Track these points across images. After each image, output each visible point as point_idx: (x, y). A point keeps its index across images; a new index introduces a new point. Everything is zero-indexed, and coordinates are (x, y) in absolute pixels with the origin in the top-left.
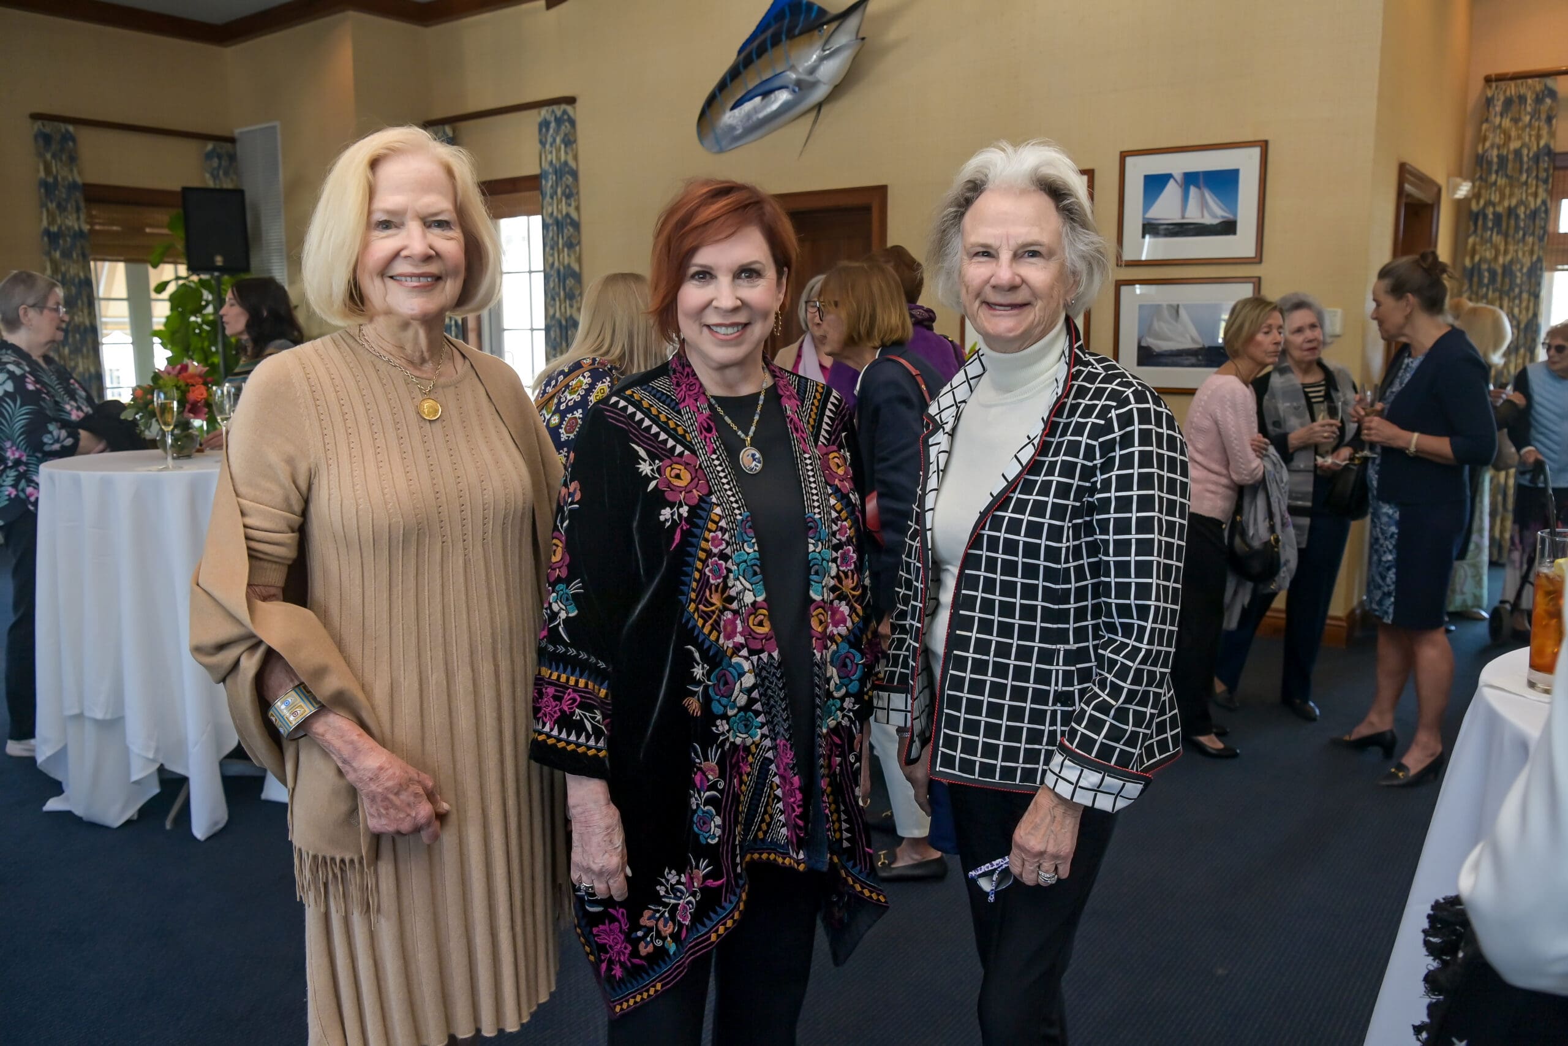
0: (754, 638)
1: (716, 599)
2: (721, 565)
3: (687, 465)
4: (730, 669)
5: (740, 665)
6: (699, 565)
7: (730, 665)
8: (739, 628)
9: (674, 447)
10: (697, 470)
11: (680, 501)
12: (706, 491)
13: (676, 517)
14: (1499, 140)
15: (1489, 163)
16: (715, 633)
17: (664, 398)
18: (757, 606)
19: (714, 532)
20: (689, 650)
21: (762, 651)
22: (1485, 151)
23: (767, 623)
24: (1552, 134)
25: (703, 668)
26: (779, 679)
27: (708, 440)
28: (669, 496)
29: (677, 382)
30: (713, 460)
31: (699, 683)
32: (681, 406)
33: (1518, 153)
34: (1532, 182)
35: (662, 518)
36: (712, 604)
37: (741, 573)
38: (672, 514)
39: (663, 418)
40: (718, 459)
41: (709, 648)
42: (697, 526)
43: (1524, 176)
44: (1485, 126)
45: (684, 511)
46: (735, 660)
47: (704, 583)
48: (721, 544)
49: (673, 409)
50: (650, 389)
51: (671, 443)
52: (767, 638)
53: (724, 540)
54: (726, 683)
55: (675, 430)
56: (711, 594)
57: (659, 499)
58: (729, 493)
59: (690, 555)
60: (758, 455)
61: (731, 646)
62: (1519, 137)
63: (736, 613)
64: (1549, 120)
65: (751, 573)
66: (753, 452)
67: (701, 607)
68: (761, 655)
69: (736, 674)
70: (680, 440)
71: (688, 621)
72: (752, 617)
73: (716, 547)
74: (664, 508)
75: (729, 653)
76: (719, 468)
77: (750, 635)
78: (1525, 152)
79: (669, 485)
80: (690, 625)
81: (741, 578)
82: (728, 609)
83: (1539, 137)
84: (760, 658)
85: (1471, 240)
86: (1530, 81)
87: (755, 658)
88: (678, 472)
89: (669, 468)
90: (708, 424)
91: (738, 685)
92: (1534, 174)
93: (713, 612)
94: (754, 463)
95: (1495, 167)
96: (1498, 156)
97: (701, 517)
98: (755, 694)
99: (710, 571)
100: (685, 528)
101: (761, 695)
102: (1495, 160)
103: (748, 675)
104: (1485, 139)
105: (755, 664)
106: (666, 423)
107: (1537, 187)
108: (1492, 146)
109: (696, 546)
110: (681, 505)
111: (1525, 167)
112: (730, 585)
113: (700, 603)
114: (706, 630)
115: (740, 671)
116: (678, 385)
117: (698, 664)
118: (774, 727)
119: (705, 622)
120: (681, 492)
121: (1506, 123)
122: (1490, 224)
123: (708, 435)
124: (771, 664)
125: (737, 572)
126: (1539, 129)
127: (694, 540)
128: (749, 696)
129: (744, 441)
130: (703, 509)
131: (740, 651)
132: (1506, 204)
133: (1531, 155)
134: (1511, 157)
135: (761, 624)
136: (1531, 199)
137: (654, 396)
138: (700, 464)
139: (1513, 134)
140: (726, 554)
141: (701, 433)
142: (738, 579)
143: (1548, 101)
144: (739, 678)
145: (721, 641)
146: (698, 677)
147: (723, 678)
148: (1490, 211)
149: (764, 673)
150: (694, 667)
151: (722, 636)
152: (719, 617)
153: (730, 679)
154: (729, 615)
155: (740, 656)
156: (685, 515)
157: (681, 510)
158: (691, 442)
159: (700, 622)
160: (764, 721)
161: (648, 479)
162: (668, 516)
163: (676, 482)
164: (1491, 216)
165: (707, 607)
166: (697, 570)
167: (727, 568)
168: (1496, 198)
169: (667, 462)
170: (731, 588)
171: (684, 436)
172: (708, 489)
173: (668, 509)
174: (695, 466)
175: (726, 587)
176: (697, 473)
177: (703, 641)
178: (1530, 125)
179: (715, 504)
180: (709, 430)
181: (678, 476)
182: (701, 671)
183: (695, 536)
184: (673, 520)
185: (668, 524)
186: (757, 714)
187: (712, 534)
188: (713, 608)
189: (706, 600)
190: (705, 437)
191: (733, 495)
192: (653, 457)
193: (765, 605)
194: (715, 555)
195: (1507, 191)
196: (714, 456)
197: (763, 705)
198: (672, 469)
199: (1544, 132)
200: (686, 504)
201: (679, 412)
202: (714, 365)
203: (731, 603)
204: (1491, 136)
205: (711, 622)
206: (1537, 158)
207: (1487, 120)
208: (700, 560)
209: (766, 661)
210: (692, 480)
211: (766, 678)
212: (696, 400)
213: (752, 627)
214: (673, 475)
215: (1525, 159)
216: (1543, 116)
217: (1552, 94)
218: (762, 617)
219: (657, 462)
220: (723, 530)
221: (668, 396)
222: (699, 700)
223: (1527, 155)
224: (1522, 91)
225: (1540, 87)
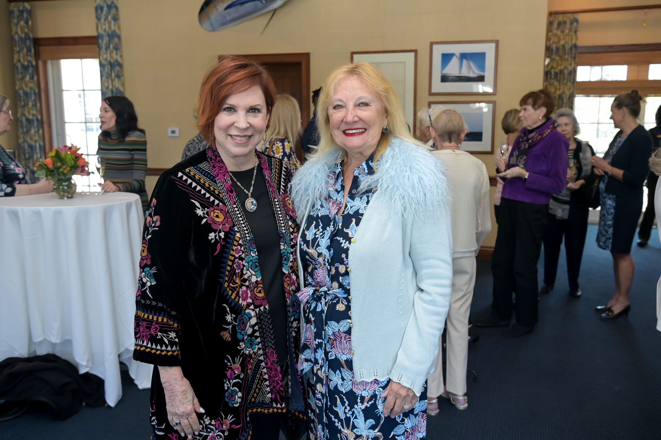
0: (257, 299)
1: (238, 281)
2: (240, 263)
3: (221, 210)
4: (245, 316)
5: (249, 314)
6: (230, 263)
7: (245, 314)
8: (249, 295)
9: (214, 201)
10: (226, 213)
11: (220, 229)
12: (232, 225)
13: (217, 238)
14: (556, 40)
15: (552, 50)
16: (237, 298)
17: (206, 174)
18: (258, 283)
19: (237, 246)
20: (225, 307)
21: (261, 306)
22: (550, 45)
23: (262, 292)
24: (577, 39)
25: (231, 316)
26: (269, 319)
27: (231, 197)
28: (214, 227)
29: (213, 165)
30: (234, 208)
31: (229, 324)
32: (216, 179)
33: (564, 46)
34: (569, 59)
35: (210, 238)
36: (237, 283)
37: (250, 267)
38: (215, 236)
39: (207, 185)
40: (237, 207)
41: (235, 306)
42: (229, 243)
43: (566, 56)
44: (550, 34)
45: (222, 235)
46: (247, 311)
47: (233, 272)
48: (240, 252)
49: (212, 180)
50: (198, 169)
51: (212, 199)
52: (263, 299)
53: (241, 250)
54: (243, 323)
55: (214, 191)
56: (236, 278)
57: (209, 228)
58: (243, 225)
59: (225, 258)
60: (255, 202)
61: (245, 304)
62: (564, 39)
63: (247, 287)
64: (576, 32)
65: (255, 266)
66: (252, 200)
67: (231, 285)
68: (261, 308)
69: (247, 318)
70: (217, 197)
71: (224, 291)
72: (256, 288)
73: (237, 254)
74: (211, 233)
75: (244, 308)
76: (238, 212)
77: (255, 298)
78: (566, 46)
79: (213, 221)
80: (225, 294)
81: (250, 269)
82: (244, 285)
83: (572, 39)
84: (260, 310)
86: (567, 15)
87: (257, 310)
88: (217, 214)
89: (213, 212)
90: (231, 188)
91: (248, 324)
92: (570, 56)
93: (237, 287)
94: (253, 206)
95: (554, 52)
96: (556, 47)
97: (231, 239)
98: (256, 328)
99: (236, 266)
100: (222, 244)
101: (259, 328)
102: (554, 49)
103: (253, 318)
104: (549, 39)
105: (258, 312)
106: (209, 188)
107: (571, 61)
108: (553, 42)
109: (228, 253)
110: (220, 232)
111: (567, 52)
112: (244, 273)
113: (230, 283)
114: (233, 297)
115: (250, 317)
116: (214, 167)
117: (229, 314)
118: (265, 344)
119: (233, 292)
120: (220, 225)
121: (559, 33)
122: (553, 77)
123: (231, 194)
124: (265, 312)
125: (248, 266)
126: (572, 36)
127: (227, 250)
128: (253, 329)
129: (248, 194)
130: (232, 235)
131: (250, 306)
132: (559, 68)
133: (569, 47)
134: (561, 47)
135: (260, 292)
136: (569, 66)
137: (201, 173)
138: (228, 210)
139: (562, 37)
140: (242, 257)
141: (228, 193)
142: (248, 270)
143: (575, 24)
144: (249, 320)
145: (240, 302)
146: (229, 321)
147: (242, 321)
148: (553, 71)
149: (262, 317)
150: (227, 316)
151: (241, 299)
152: (239, 289)
153: (245, 321)
154: (244, 288)
155: (250, 309)
156: (223, 237)
157: (220, 234)
158: (222, 198)
159: (230, 292)
160: (260, 341)
161: (201, 218)
162: (213, 237)
163: (217, 219)
164: (553, 73)
165: (235, 285)
166: (229, 265)
167: (243, 264)
168: (555, 65)
169: (212, 209)
170: (245, 275)
171: (218, 195)
172: (232, 223)
173: (213, 234)
174: (226, 211)
175: (242, 274)
176: (227, 215)
177: (232, 302)
178: (568, 34)
179: (236, 231)
180: (232, 192)
181: (217, 216)
182: (230, 318)
183: (227, 248)
184: (216, 239)
185: (213, 241)
186: (257, 337)
187: (236, 247)
188: (237, 285)
189: (234, 281)
190: (230, 196)
191: (245, 227)
192: (203, 206)
193: (261, 282)
194: (237, 258)
195: (560, 62)
196: (235, 206)
197: (260, 333)
198: (214, 213)
199: (574, 37)
200: (223, 231)
201: (215, 182)
202: (232, 155)
203: (245, 282)
204: (552, 38)
205: (236, 292)
206: (571, 49)
208: (230, 260)
209: (262, 310)
210: (225, 218)
211: (263, 319)
212: (224, 176)
213: (256, 294)
214: (215, 216)
215: (567, 49)
216: (573, 31)
217: (577, 21)
218: (260, 288)
219: (206, 209)
220: (241, 245)
221: (209, 173)
222: (229, 332)
223: (567, 47)
224: (565, 19)
225: (572, 18)
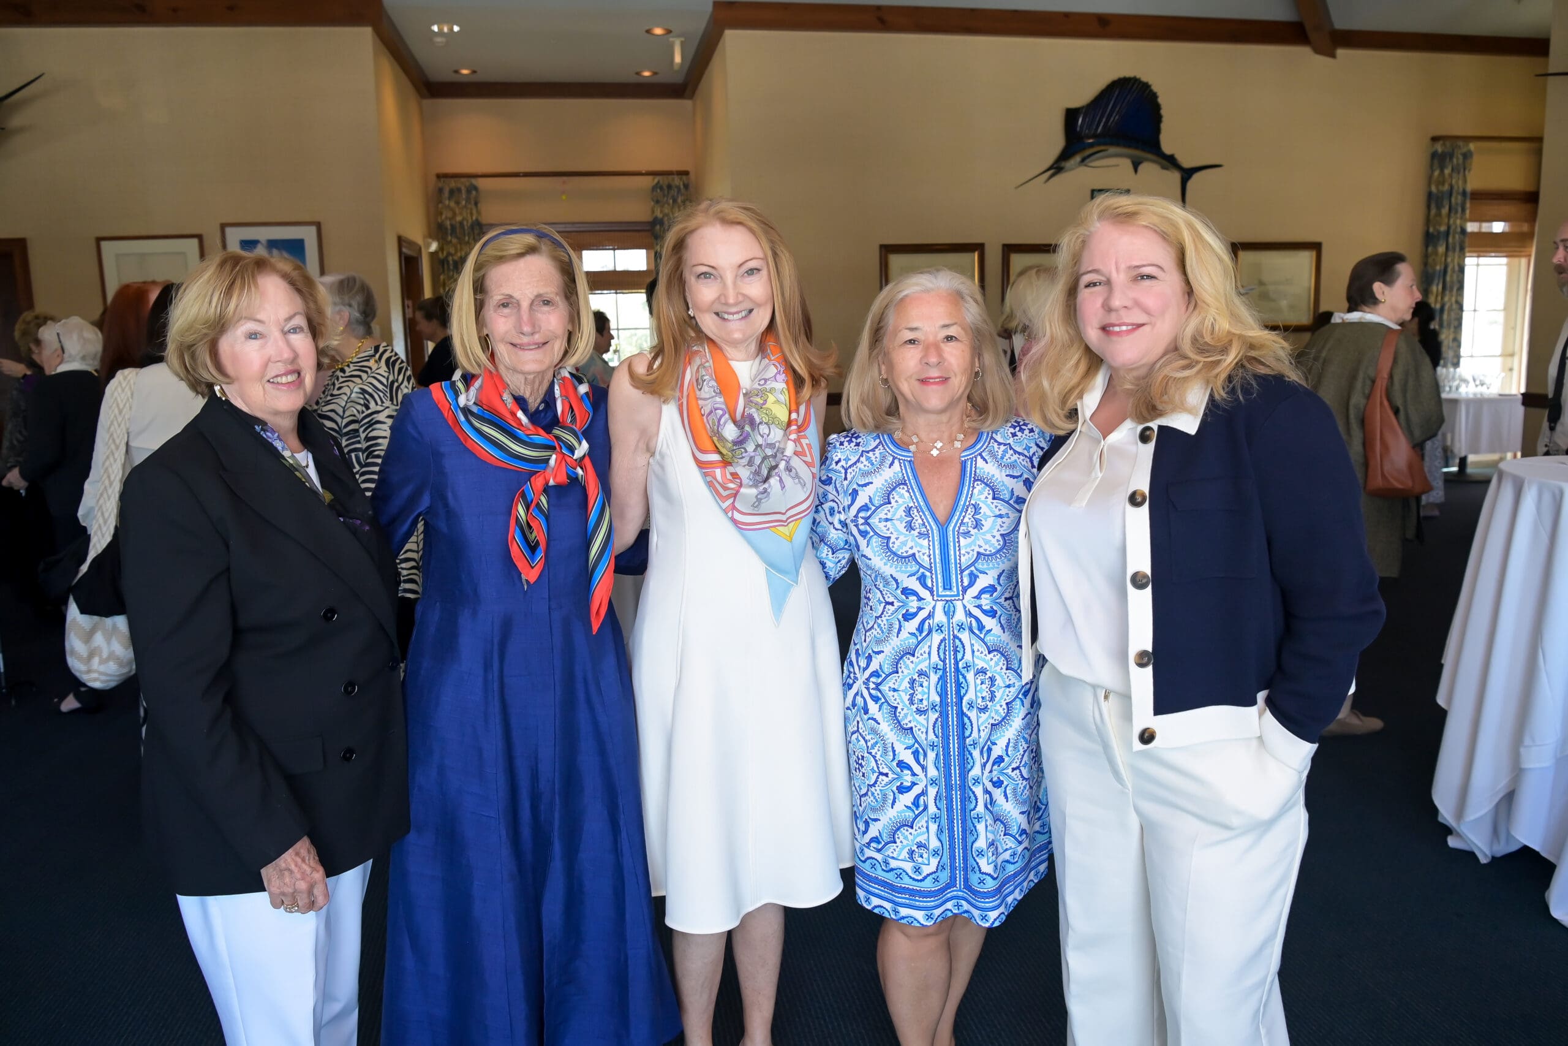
14: (450, 214)
15: (446, 229)
22: (443, 222)
24: (479, 213)
33: (461, 223)
43: (467, 238)
44: (440, 205)
62: (461, 214)
64: (476, 204)
78: (465, 223)
83: (471, 214)
85: (442, 277)
86: (463, 180)
92: (472, 237)
95: (449, 232)
96: (452, 225)
102: (449, 227)
104: (441, 214)
108: (446, 218)
111: (466, 232)
121: (452, 204)
122: (451, 267)
126: (471, 209)
132: (459, 254)
133: (469, 225)
134: (458, 225)
139: (457, 211)
143: (474, 193)
148: (450, 259)
164: (451, 262)
168: (452, 251)
178: (465, 206)
195: (459, 246)
199: (474, 211)
204: (445, 212)
206: (472, 227)
207: (441, 202)
215: (466, 228)
216: (473, 202)
217: (476, 188)
223: (467, 225)
224: (459, 185)
225: (468, 184)
